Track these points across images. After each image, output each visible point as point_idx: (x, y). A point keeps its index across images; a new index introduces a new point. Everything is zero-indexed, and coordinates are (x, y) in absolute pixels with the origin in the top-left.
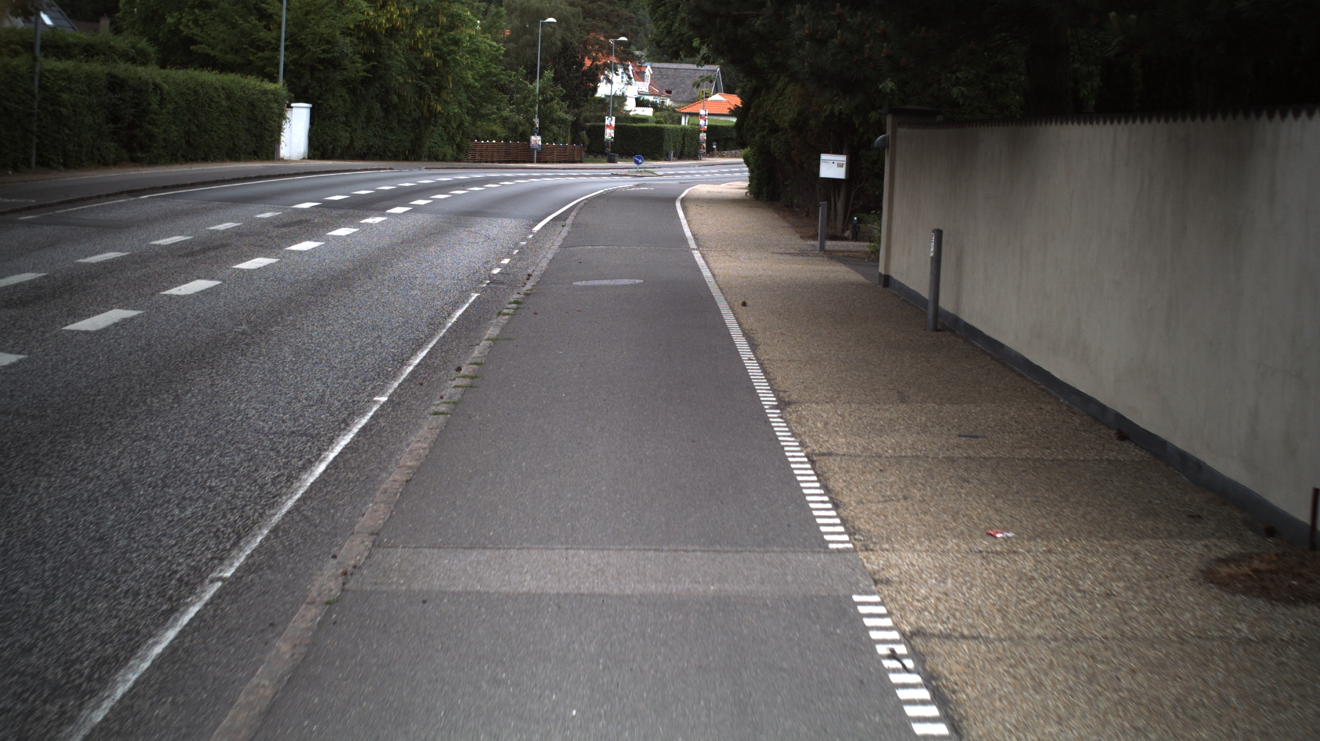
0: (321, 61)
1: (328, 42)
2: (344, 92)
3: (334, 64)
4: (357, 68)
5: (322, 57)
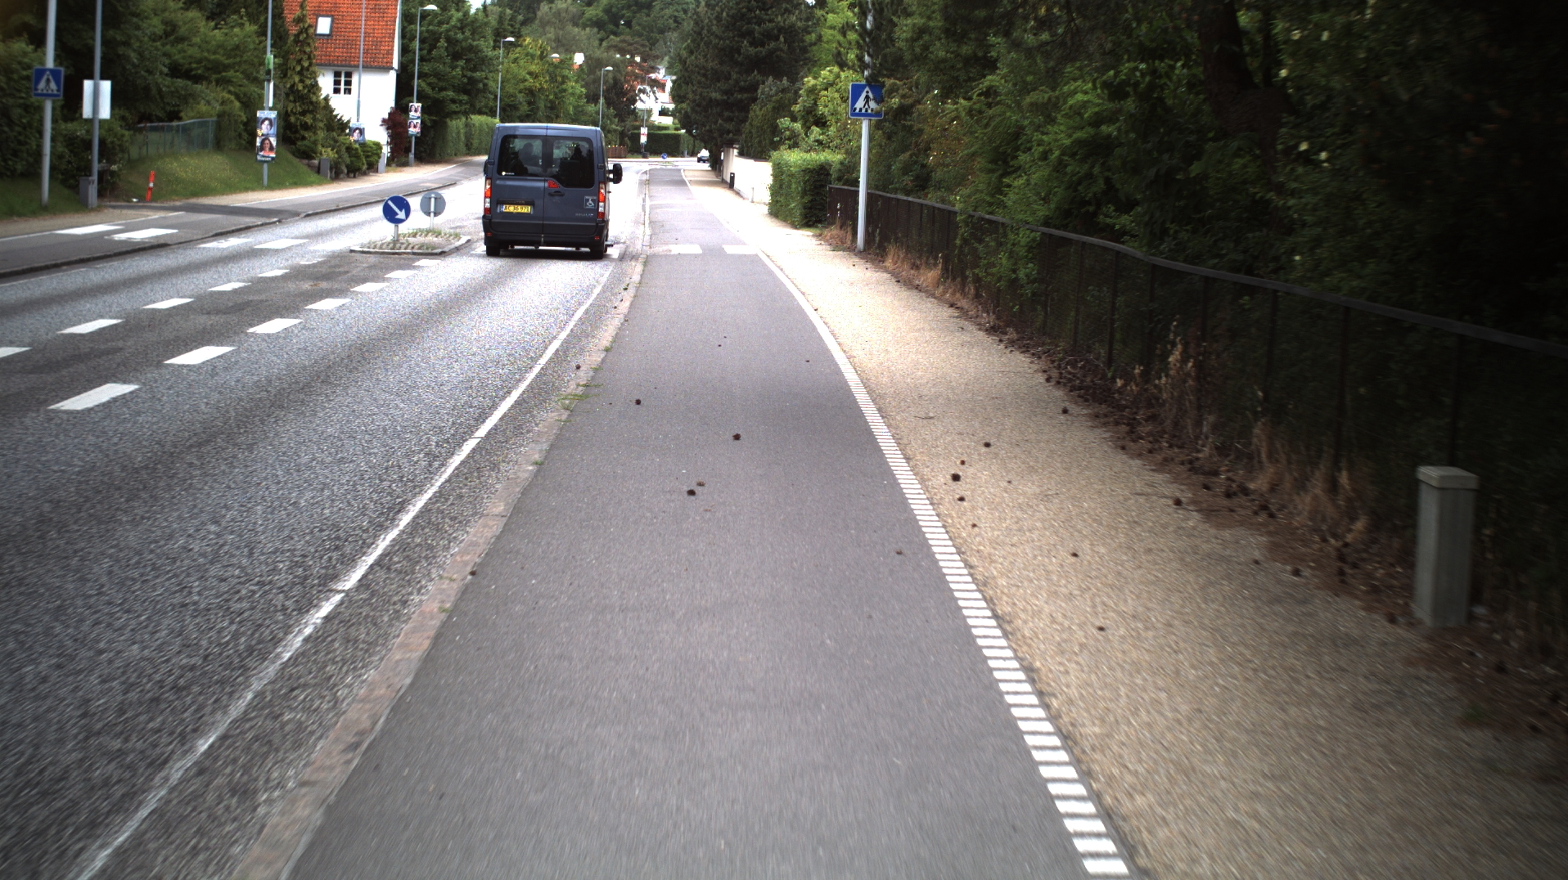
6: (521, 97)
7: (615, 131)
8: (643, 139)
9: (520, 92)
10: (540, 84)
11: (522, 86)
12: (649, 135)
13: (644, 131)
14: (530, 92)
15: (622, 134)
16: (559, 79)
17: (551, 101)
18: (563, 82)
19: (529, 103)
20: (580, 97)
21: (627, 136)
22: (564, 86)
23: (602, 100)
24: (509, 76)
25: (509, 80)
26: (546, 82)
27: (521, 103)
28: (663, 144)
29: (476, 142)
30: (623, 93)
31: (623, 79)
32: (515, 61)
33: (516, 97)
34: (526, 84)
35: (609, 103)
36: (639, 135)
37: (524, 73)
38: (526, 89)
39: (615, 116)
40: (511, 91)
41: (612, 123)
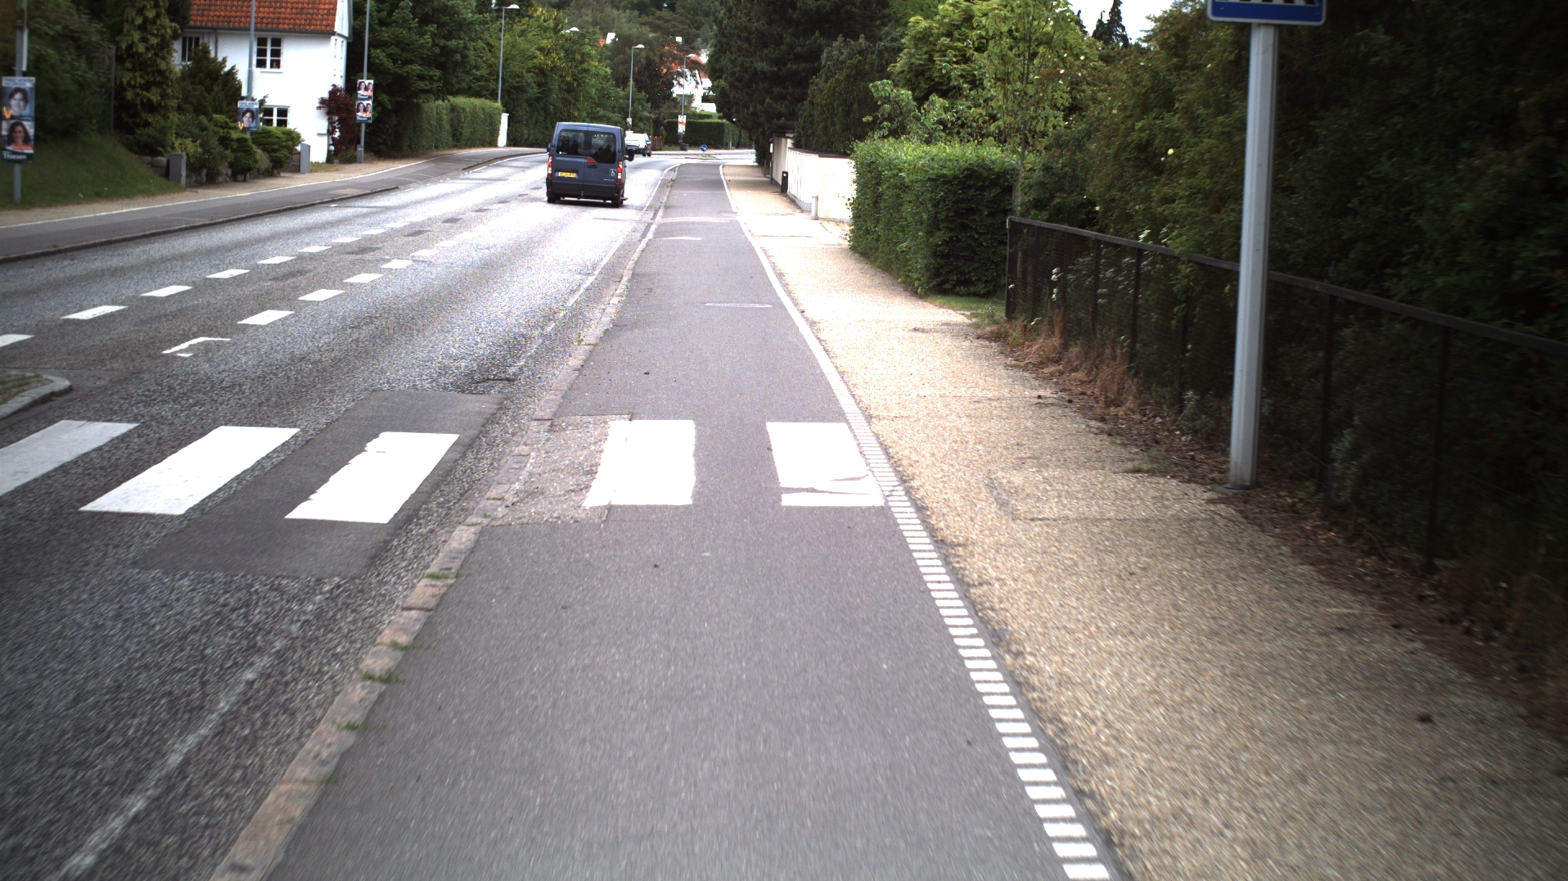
0: (515, 88)
1: (518, 76)
2: (525, 105)
3: (520, 90)
4: (534, 91)
5: (516, 85)
6: (529, 78)
7: (648, 119)
8: (681, 129)
9: (529, 71)
10: (553, 62)
11: (530, 64)
12: (688, 124)
13: (682, 119)
14: (541, 71)
15: (657, 123)
16: (578, 57)
17: (568, 83)
18: (583, 62)
19: (540, 85)
20: (605, 78)
21: (662, 125)
22: (585, 66)
23: (631, 82)
24: (514, 52)
25: (514, 56)
26: (560, 59)
27: (529, 85)
28: (703, 135)
29: (466, 132)
30: (658, 75)
31: (657, 60)
32: (522, 33)
33: (522, 77)
34: (535, 61)
35: (640, 86)
36: (676, 124)
37: (533, 49)
38: (535, 67)
39: (648, 101)
40: (516, 69)
41: (644, 109)
